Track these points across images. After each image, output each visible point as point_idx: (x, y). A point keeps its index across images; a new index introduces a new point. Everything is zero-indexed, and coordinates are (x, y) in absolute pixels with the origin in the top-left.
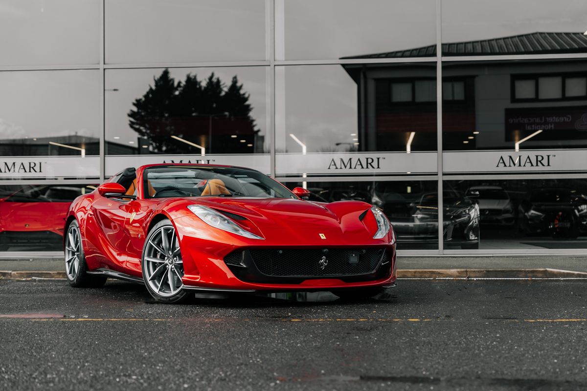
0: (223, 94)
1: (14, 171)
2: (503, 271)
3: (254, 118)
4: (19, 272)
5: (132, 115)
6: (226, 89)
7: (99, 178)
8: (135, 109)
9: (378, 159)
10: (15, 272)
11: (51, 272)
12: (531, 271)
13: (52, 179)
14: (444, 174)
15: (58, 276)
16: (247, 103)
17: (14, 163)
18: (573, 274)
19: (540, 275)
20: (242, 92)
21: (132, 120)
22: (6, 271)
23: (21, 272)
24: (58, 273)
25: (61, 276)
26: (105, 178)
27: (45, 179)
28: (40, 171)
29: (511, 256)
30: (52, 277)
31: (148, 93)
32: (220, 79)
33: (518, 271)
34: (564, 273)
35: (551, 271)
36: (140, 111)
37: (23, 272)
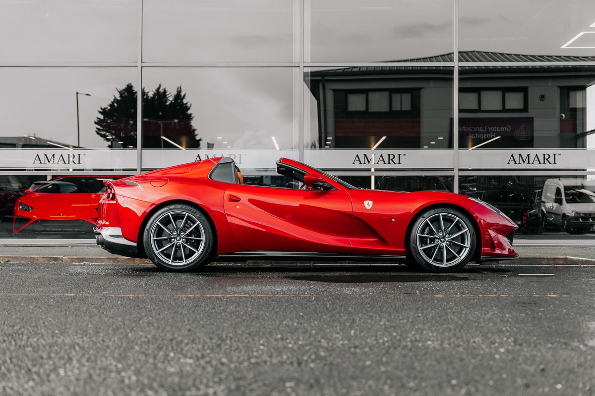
0: (168, 103)
1: (54, 162)
2: (528, 258)
3: (196, 128)
4: (70, 257)
5: (99, 122)
6: (171, 98)
7: (136, 170)
8: (101, 117)
9: (399, 155)
10: (66, 257)
11: (101, 257)
12: (553, 258)
13: (90, 170)
14: (460, 170)
15: (107, 261)
16: (189, 112)
17: (54, 155)
18: (591, 261)
19: (561, 262)
20: (185, 101)
21: (99, 127)
22: (58, 257)
23: (73, 257)
24: (108, 258)
25: (111, 261)
26: (142, 170)
27: (83, 170)
28: (79, 163)
29: (520, 246)
30: (103, 262)
31: (113, 103)
32: (166, 89)
33: (541, 258)
34: (582, 260)
35: (571, 259)
36: (106, 118)
37: (74, 257)
